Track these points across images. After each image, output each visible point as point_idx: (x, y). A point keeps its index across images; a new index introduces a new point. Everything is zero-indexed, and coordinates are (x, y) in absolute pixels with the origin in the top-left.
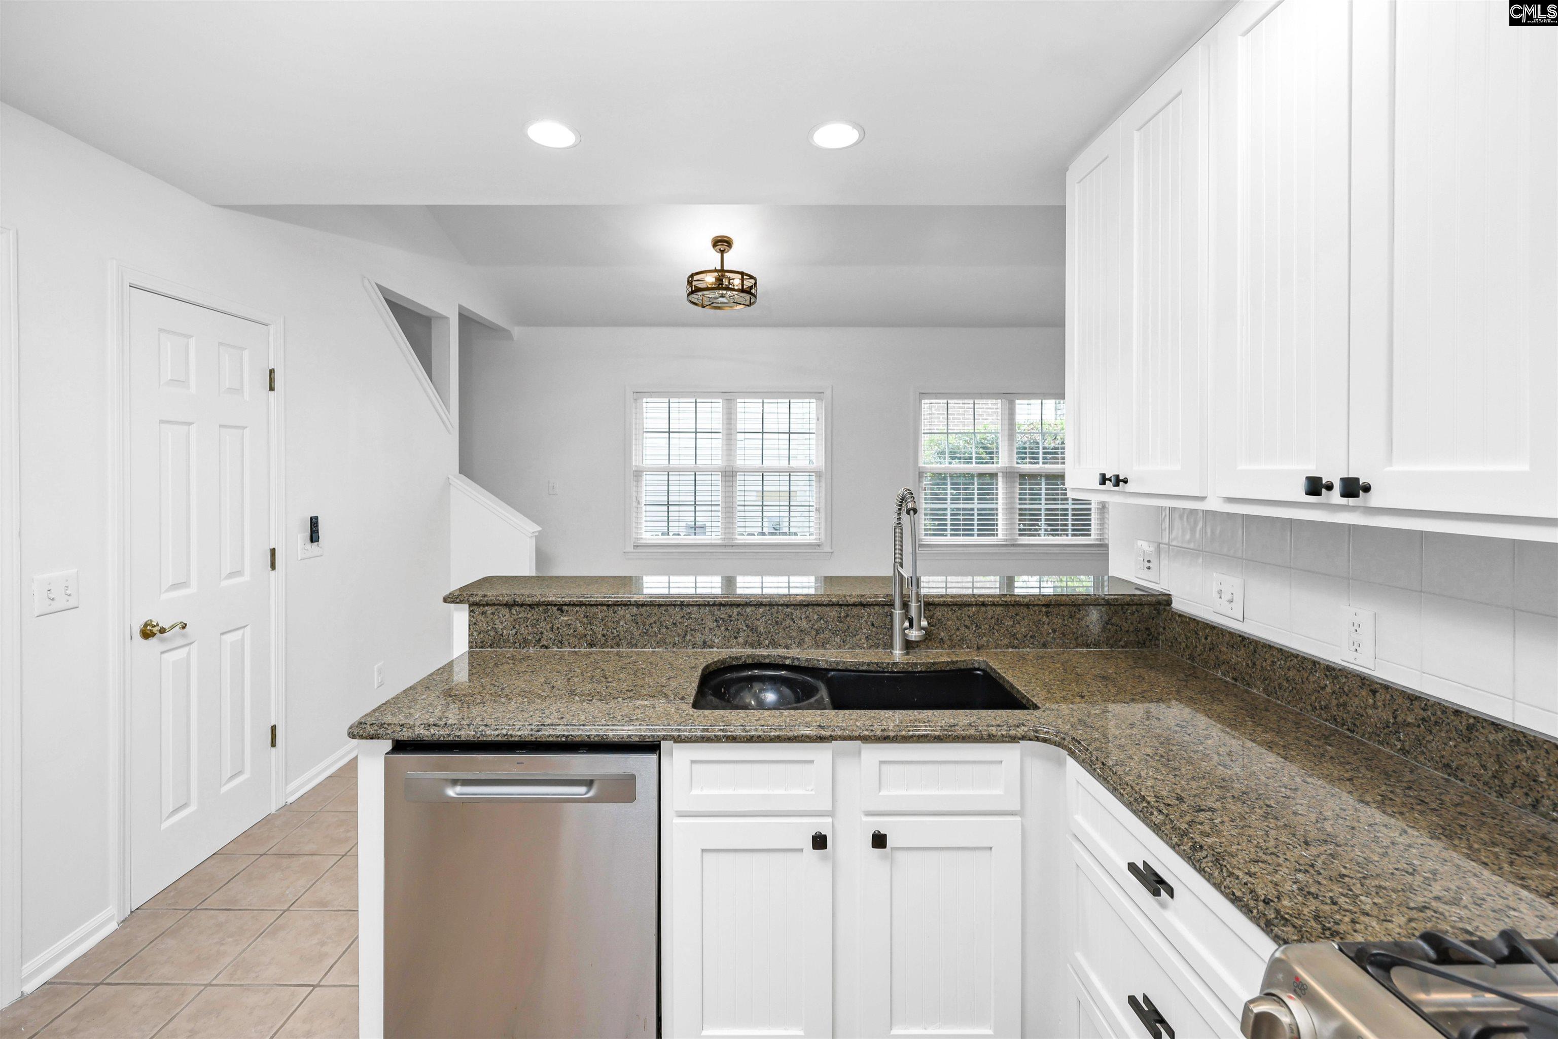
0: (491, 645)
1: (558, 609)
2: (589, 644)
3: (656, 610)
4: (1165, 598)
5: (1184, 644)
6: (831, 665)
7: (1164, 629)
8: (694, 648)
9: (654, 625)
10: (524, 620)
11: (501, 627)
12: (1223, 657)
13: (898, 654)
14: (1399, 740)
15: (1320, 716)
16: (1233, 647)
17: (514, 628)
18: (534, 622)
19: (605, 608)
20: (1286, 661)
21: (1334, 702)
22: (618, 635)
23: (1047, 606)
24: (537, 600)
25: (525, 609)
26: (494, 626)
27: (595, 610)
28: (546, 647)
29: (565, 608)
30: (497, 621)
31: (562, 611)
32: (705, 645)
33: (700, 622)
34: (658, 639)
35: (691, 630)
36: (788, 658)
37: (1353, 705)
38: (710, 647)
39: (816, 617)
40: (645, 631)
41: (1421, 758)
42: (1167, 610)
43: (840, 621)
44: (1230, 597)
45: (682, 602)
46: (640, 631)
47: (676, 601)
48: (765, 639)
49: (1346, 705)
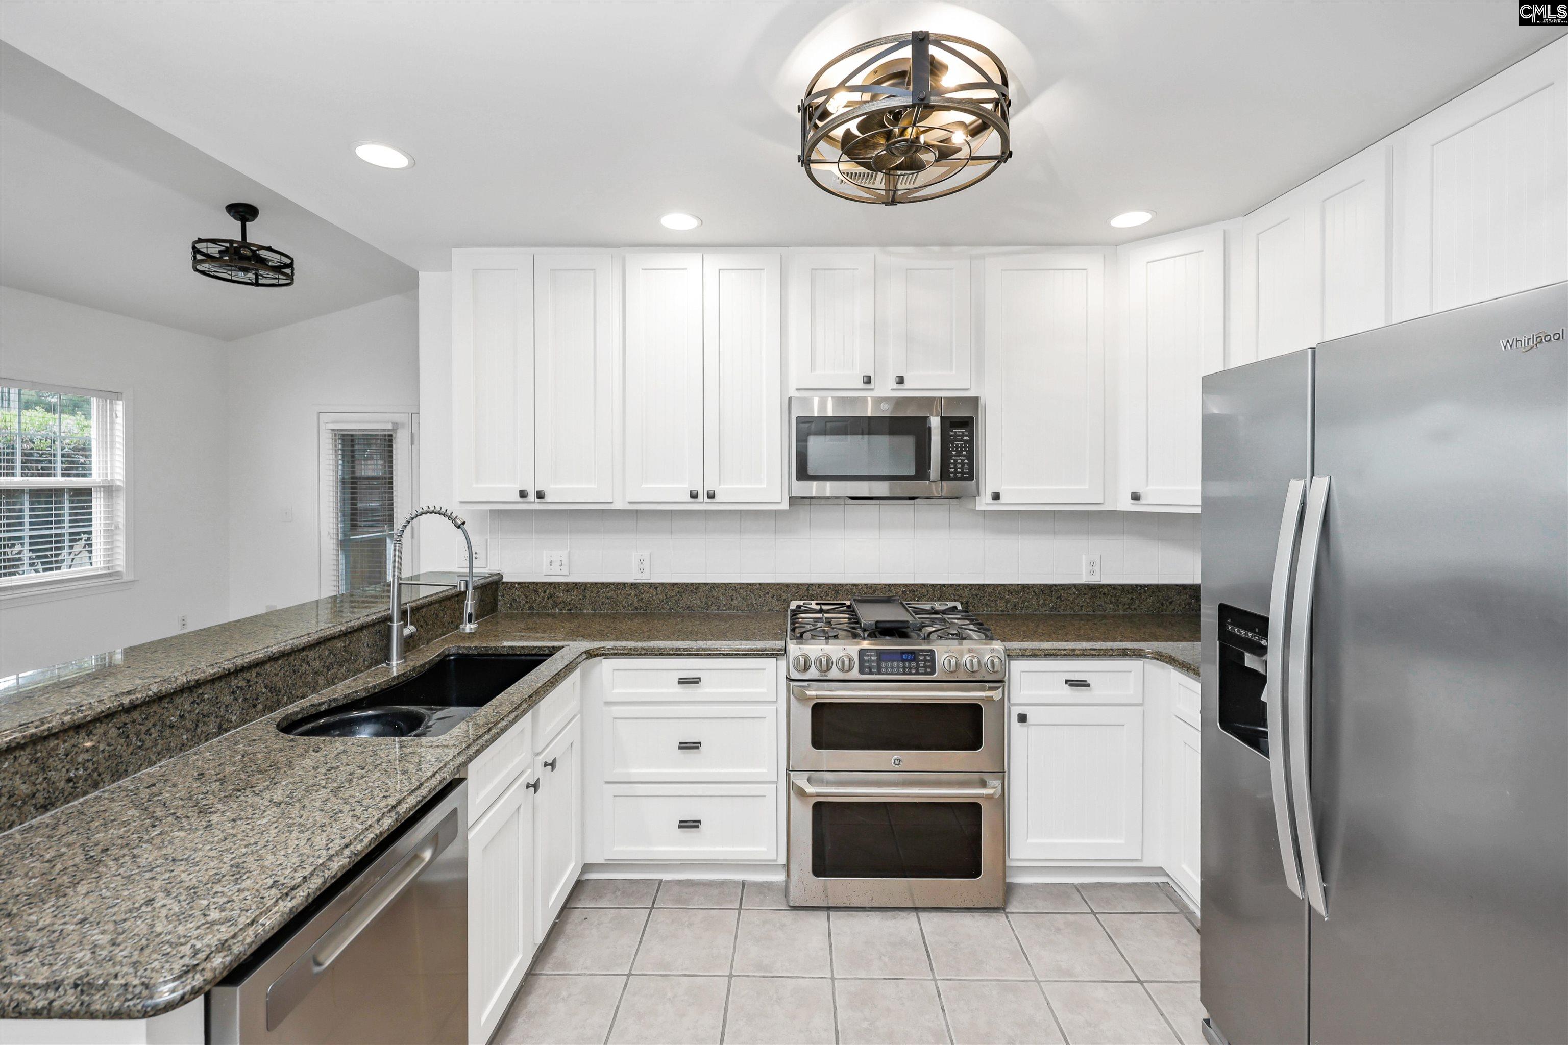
4: (499, 577)
5: (523, 602)
7: (504, 596)
8: (206, 741)
9: (152, 732)
12: (560, 600)
13: (397, 667)
14: (668, 605)
15: (629, 611)
16: (568, 591)
20: (606, 588)
21: (636, 600)
22: (96, 770)
32: (221, 730)
33: (215, 702)
34: (159, 747)
35: (204, 716)
36: (324, 703)
37: (646, 597)
38: (227, 730)
39: (327, 653)
40: (139, 744)
41: (678, 609)
42: (503, 583)
43: (345, 651)
44: (559, 563)
45: (197, 681)
46: (131, 748)
47: (188, 682)
48: (284, 696)
49: (642, 599)
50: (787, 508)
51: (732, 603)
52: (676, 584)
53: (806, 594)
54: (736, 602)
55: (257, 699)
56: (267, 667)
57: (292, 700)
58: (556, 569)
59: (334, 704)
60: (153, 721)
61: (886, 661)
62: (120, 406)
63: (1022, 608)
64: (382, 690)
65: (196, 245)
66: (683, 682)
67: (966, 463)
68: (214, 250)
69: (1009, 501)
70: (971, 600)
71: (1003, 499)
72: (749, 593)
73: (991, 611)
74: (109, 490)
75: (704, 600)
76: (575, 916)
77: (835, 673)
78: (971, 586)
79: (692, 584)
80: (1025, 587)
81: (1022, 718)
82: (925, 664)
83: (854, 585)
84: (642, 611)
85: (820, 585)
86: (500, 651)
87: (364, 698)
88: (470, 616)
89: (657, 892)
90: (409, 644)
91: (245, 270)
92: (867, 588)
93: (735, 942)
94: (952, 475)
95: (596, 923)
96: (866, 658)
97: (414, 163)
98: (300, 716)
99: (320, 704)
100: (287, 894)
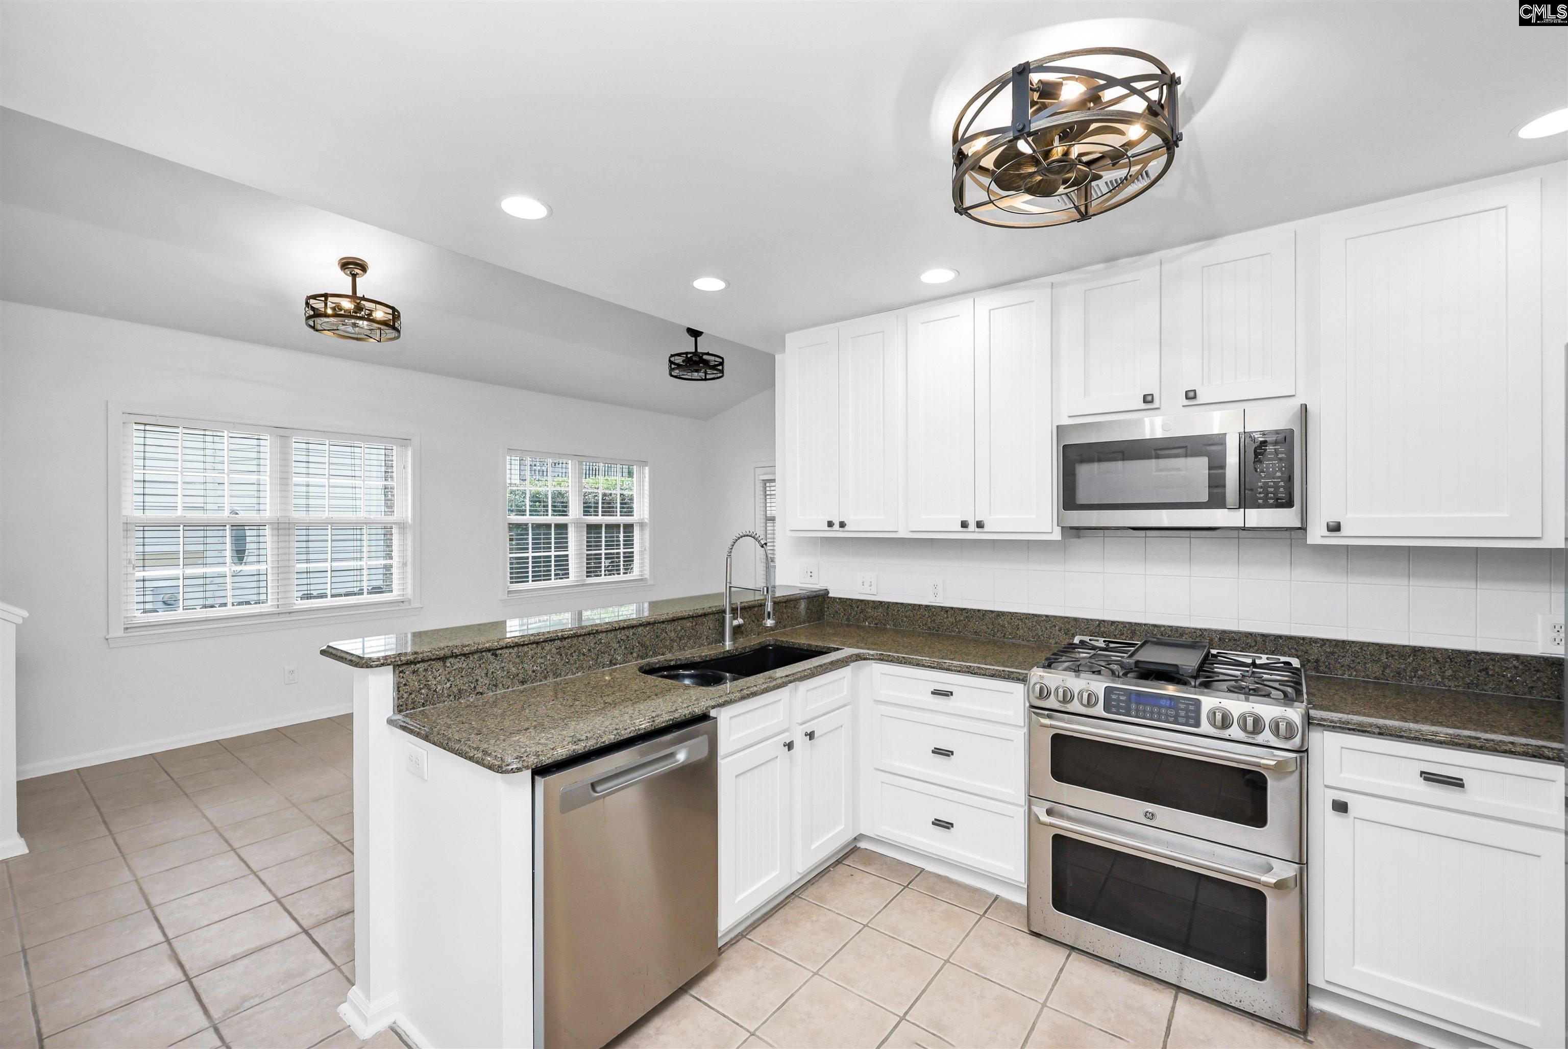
0: (423, 704)
1: (492, 655)
2: (521, 682)
3: (575, 641)
4: (825, 591)
5: (843, 614)
6: (702, 659)
7: (828, 608)
8: (603, 668)
9: (574, 654)
10: (459, 671)
11: (435, 683)
12: (868, 615)
13: (728, 645)
14: (957, 628)
15: (922, 629)
16: (875, 608)
17: (449, 680)
18: (469, 670)
19: (534, 646)
20: (905, 608)
21: (929, 620)
22: (546, 669)
23: (785, 602)
24: (475, 648)
25: (460, 659)
26: (427, 683)
27: (526, 649)
28: (481, 694)
29: (499, 652)
30: (431, 677)
31: (496, 655)
32: (612, 663)
33: (608, 645)
34: (577, 665)
35: (602, 653)
36: (672, 660)
37: (938, 619)
38: (615, 664)
39: (679, 628)
40: (567, 661)
41: (966, 633)
42: (828, 597)
43: (693, 629)
44: (869, 584)
45: (597, 630)
46: (563, 662)
47: (592, 630)
48: (650, 651)
49: (934, 620)
50: (1060, 538)
51: (1018, 632)
52: (964, 609)
53: (1097, 630)
54: (1022, 631)
55: (633, 649)
56: (640, 629)
57: (655, 654)
58: (867, 589)
59: (679, 663)
60: (574, 649)
61: (1145, 705)
62: (647, 470)
63: (1411, 678)
64: (712, 660)
65: (671, 359)
66: (936, 693)
67: (1281, 487)
68: (679, 360)
69: (1352, 533)
70: (1323, 658)
71: (1345, 531)
72: (1034, 623)
73: (1356, 676)
74: (642, 525)
75: (991, 627)
76: (841, 869)
77: (1075, 706)
78: (1324, 641)
79: (979, 610)
80: (1417, 651)
81: (1341, 807)
82: (1187, 713)
83: (1155, 626)
84: (934, 632)
85: (1113, 623)
86: (802, 647)
87: (700, 662)
88: (769, 613)
89: (916, 877)
90: (737, 631)
91: (697, 371)
92: (1171, 631)
93: (964, 939)
94: (1260, 501)
95: (859, 881)
96: (1114, 697)
97: (728, 284)
98: (658, 666)
99: (671, 661)
100: (575, 742)
